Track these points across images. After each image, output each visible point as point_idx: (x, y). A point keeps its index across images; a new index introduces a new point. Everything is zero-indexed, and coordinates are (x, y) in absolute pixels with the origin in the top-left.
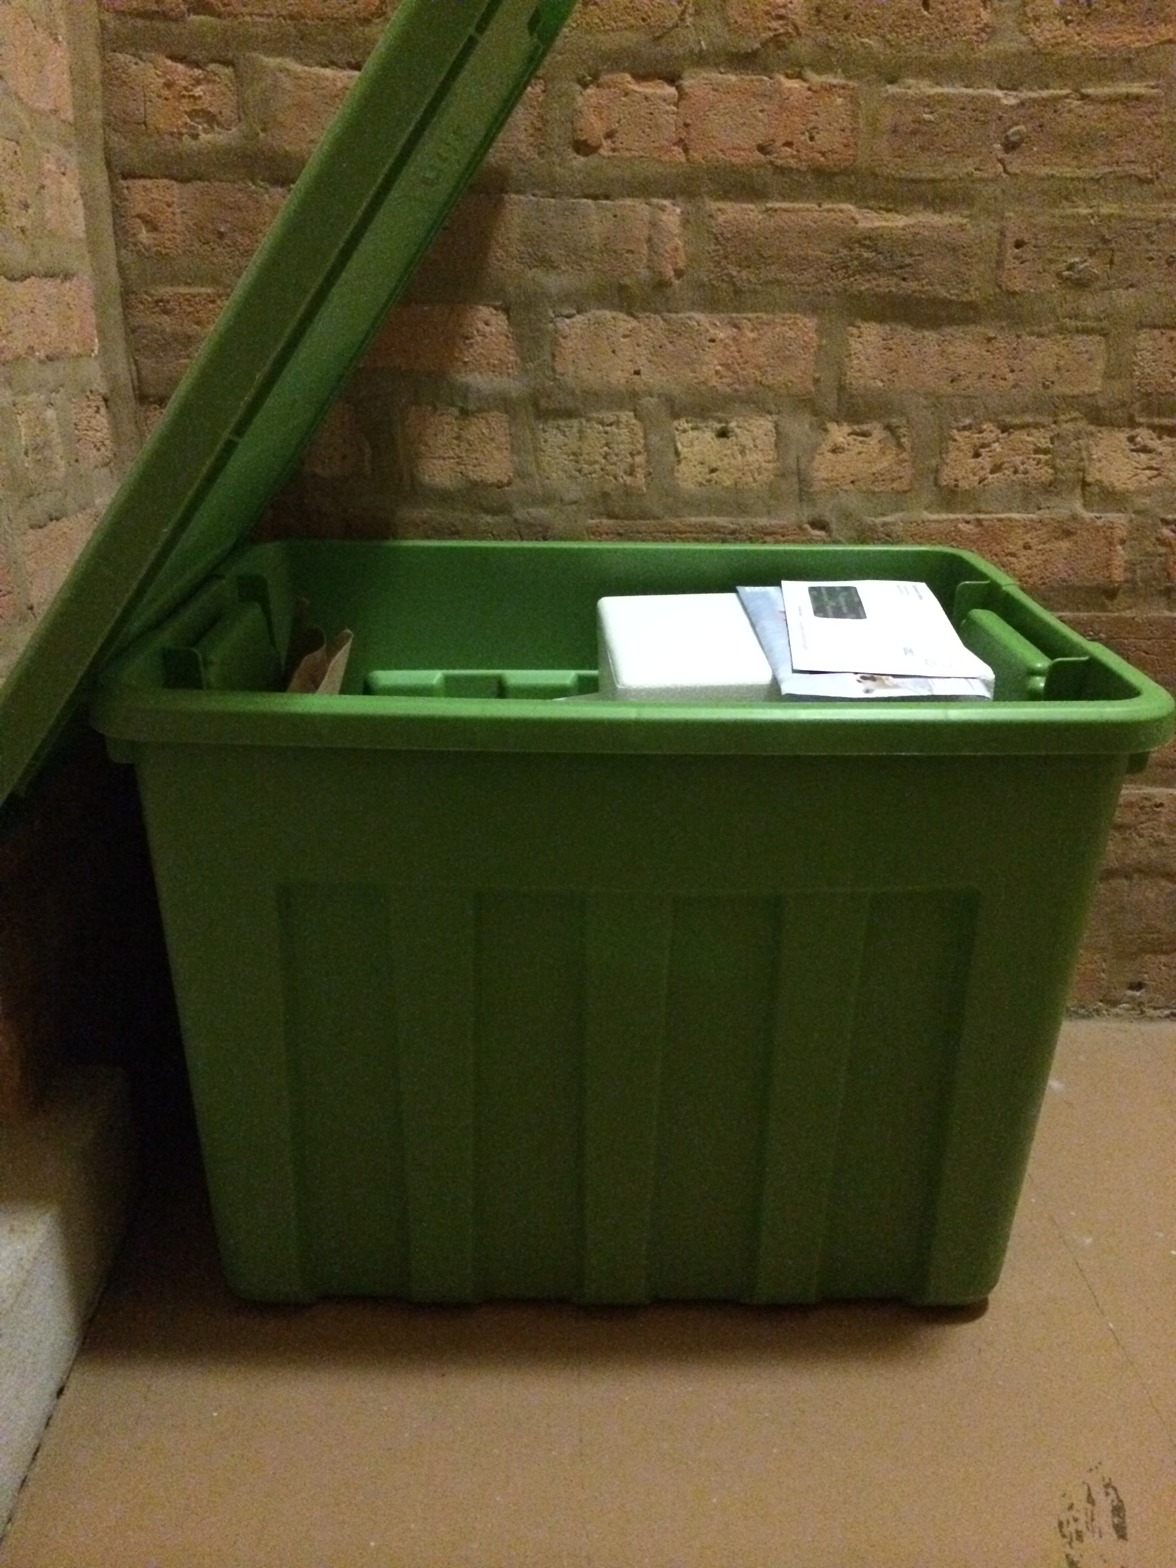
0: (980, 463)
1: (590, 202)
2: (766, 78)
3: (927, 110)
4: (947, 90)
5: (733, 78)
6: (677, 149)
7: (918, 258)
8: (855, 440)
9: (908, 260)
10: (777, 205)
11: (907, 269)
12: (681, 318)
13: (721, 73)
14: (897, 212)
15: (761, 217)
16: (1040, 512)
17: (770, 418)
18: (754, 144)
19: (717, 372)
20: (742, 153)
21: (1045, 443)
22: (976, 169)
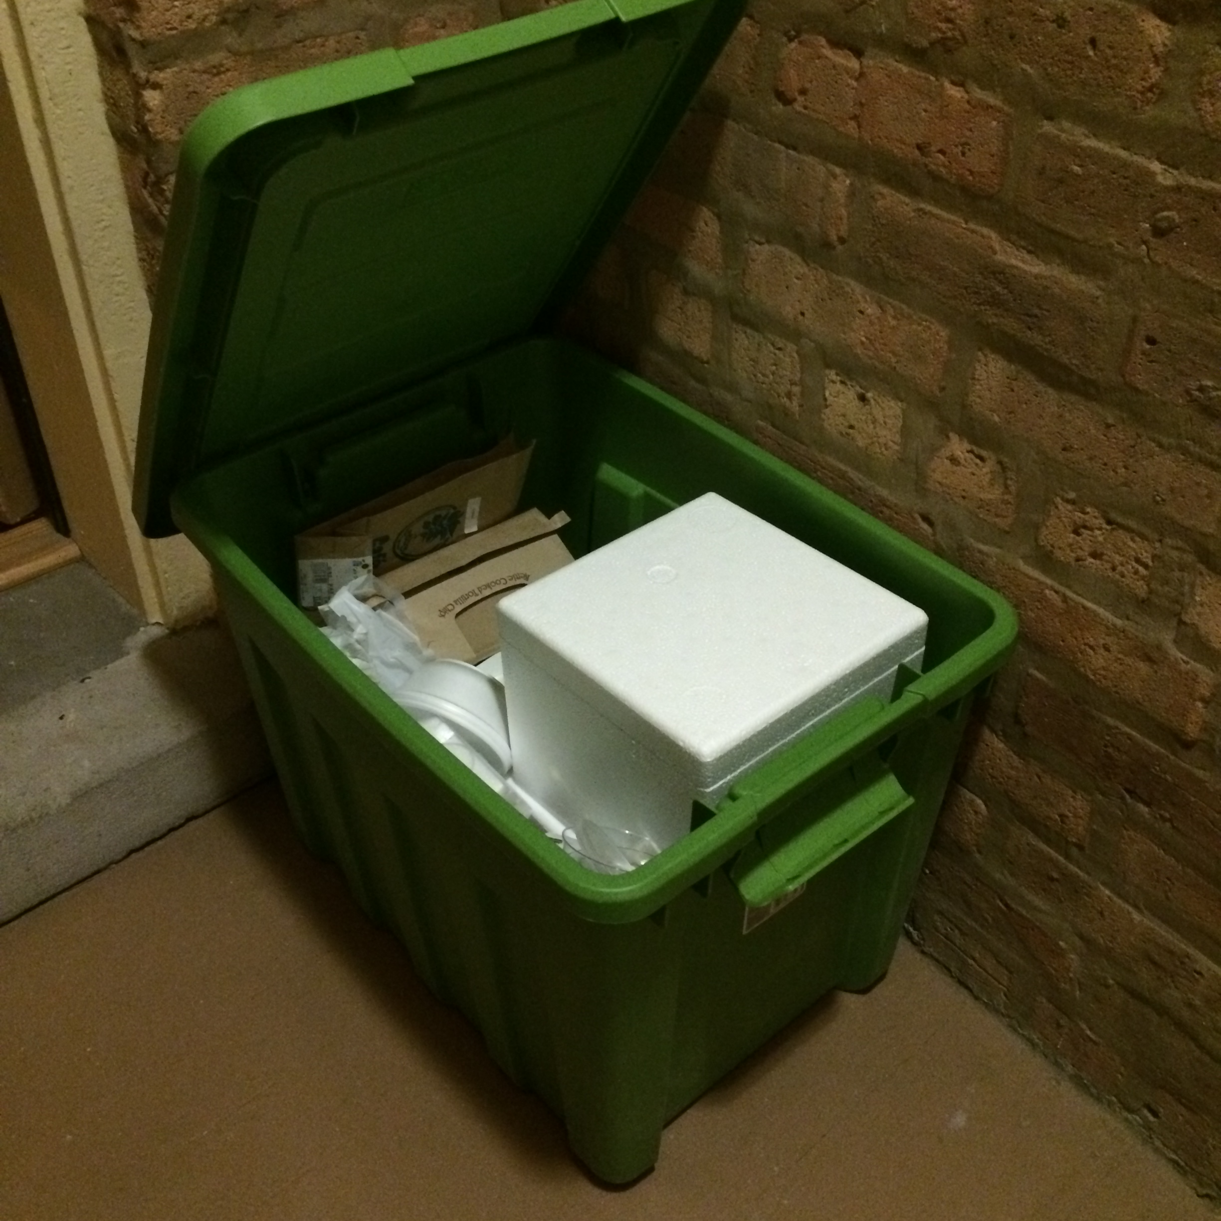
0: (1078, 542)
1: (783, 148)
2: (932, 78)
3: (1077, 161)
4: (1103, 146)
5: (905, 69)
6: (852, 124)
7: (1045, 312)
8: (972, 459)
9: (1036, 311)
10: (928, 208)
11: (1035, 320)
12: (839, 282)
13: (897, 61)
14: (1038, 257)
15: (913, 214)
16: (1126, 622)
17: (900, 404)
18: (914, 141)
19: (862, 343)
20: (903, 147)
21: (1147, 558)
22: (1119, 243)
